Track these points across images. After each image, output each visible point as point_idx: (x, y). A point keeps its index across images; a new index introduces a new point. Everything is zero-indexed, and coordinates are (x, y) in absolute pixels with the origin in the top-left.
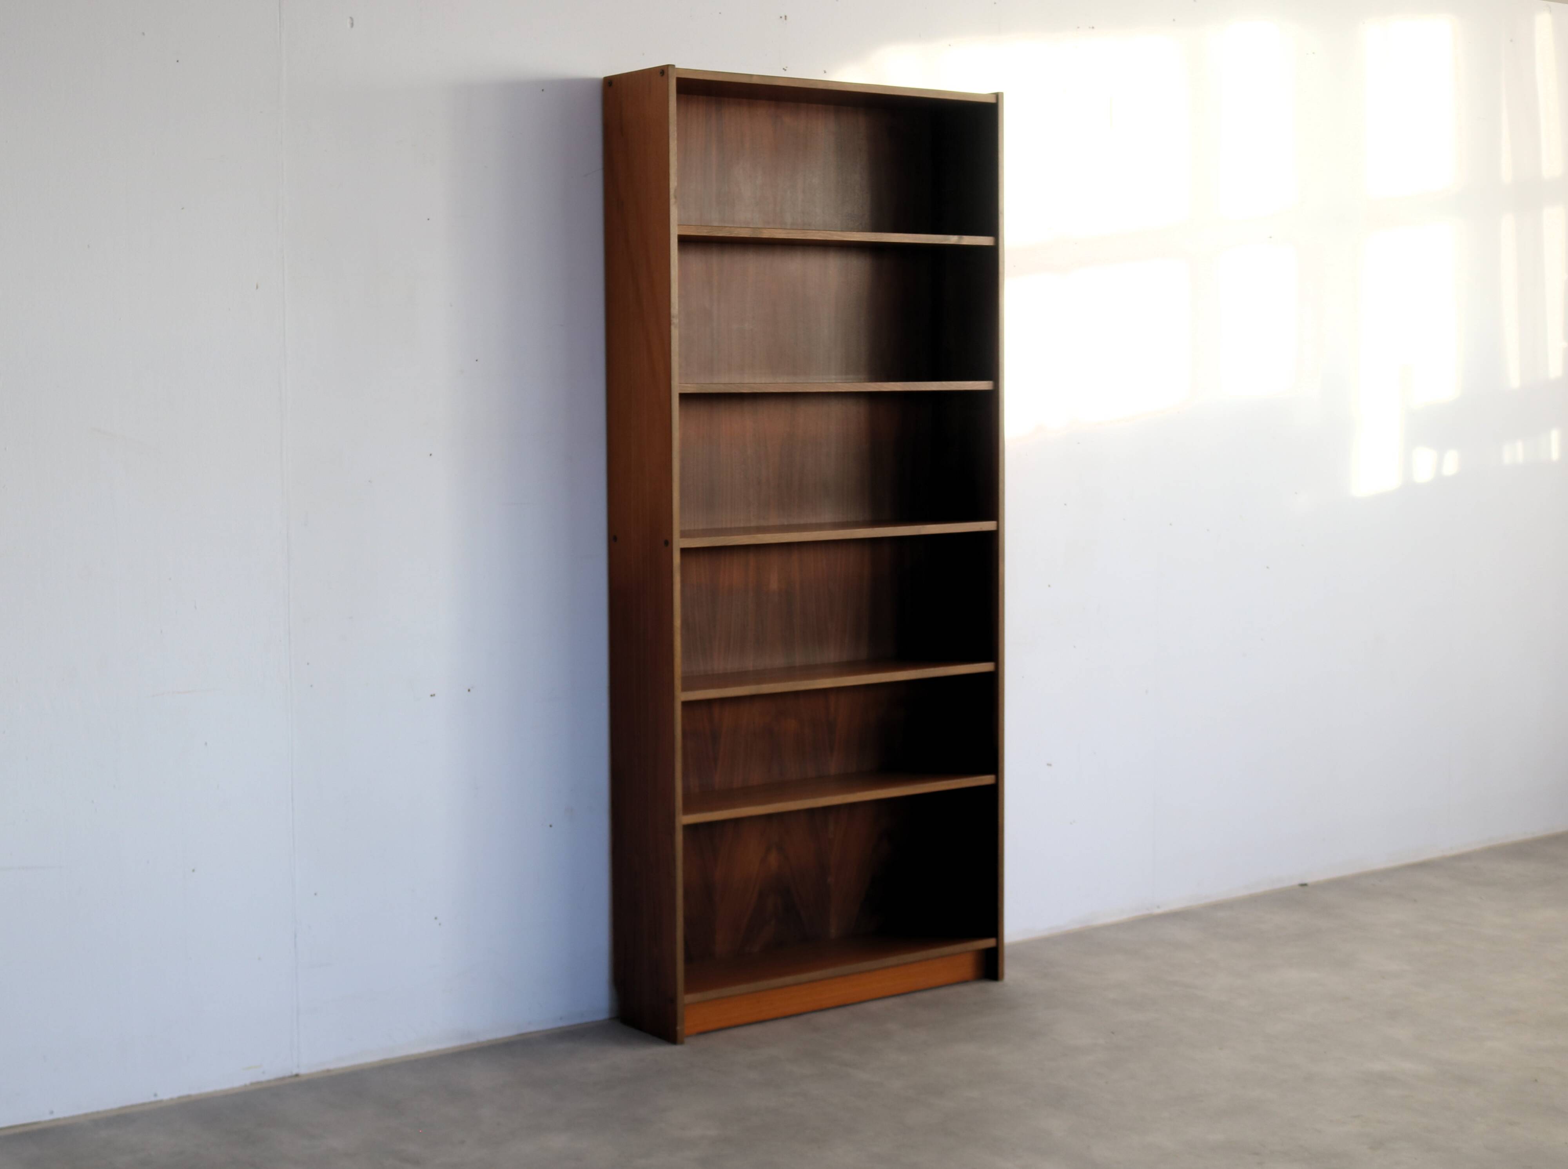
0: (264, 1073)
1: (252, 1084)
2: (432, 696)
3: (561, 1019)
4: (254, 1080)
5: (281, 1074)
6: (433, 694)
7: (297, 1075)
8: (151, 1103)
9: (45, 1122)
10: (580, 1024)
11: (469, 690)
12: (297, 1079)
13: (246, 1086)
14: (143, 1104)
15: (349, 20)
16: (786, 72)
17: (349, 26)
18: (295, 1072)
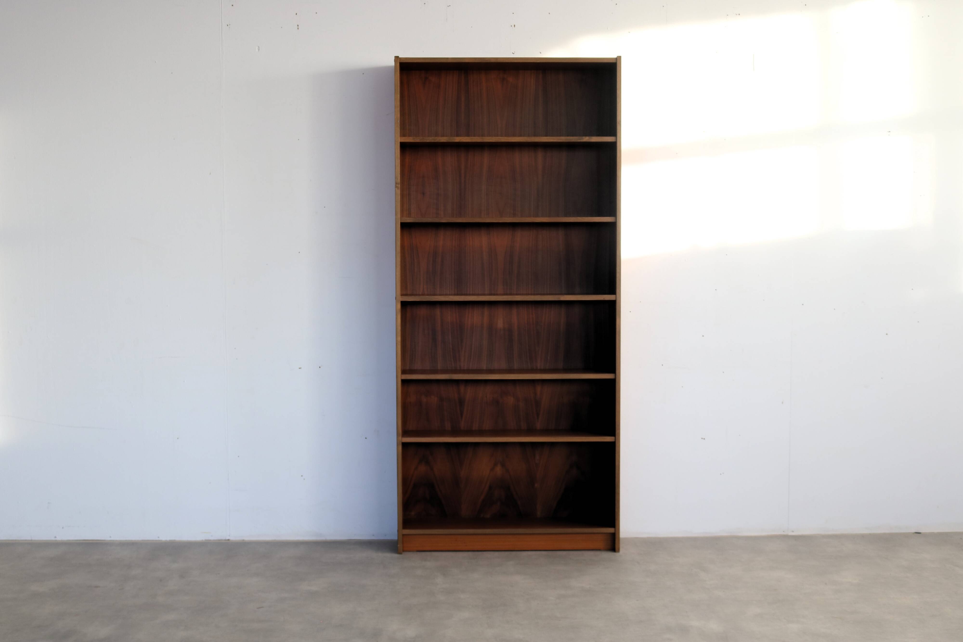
0: (212, 536)
1: (206, 540)
2: (299, 368)
3: (373, 535)
4: (207, 539)
5: (220, 538)
6: (300, 367)
7: (229, 540)
8: (156, 540)
9: (108, 540)
10: (384, 540)
11: (320, 367)
12: (227, 541)
13: (202, 540)
14: (153, 540)
15: (257, 47)
16: (514, 54)
17: (257, 50)
18: (227, 539)
